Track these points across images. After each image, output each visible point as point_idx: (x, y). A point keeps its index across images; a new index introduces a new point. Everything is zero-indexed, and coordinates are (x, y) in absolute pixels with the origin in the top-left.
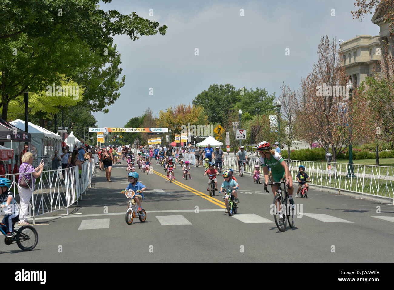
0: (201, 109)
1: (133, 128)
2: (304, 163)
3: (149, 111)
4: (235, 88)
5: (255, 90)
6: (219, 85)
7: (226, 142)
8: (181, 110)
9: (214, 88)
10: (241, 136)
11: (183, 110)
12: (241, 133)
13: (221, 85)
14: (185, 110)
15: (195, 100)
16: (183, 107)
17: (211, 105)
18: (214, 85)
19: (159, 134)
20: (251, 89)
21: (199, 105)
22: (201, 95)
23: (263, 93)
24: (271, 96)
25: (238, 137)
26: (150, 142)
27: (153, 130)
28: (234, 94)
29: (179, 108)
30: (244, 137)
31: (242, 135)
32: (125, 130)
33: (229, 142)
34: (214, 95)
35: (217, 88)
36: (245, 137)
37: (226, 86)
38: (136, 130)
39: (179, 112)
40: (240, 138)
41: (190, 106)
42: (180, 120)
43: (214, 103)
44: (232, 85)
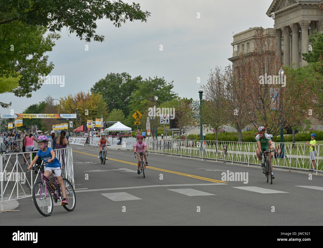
0: (100, 97)
1: (44, 114)
2: (246, 144)
3: (50, 98)
4: (130, 77)
5: (154, 79)
6: (116, 74)
7: (147, 126)
8: (80, 97)
9: (111, 77)
10: (165, 121)
11: (82, 97)
12: (165, 118)
13: (118, 74)
14: (84, 98)
15: (93, 88)
16: (82, 94)
17: (109, 93)
18: (111, 74)
19: (68, 119)
20: (150, 77)
21: (97, 93)
22: (98, 83)
23: (161, 82)
24: (169, 85)
25: (162, 122)
26: (54, 127)
27: (62, 116)
28: (131, 82)
29: (78, 95)
30: (167, 121)
31: (166, 119)
32: (35, 116)
33: (150, 126)
34: (112, 83)
35: (115, 77)
36: (169, 121)
37: (122, 74)
38: (46, 116)
39: (79, 98)
40: (163, 123)
41: (89, 93)
42: (80, 107)
43: (112, 91)
44: (128, 74)
